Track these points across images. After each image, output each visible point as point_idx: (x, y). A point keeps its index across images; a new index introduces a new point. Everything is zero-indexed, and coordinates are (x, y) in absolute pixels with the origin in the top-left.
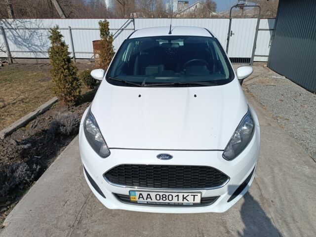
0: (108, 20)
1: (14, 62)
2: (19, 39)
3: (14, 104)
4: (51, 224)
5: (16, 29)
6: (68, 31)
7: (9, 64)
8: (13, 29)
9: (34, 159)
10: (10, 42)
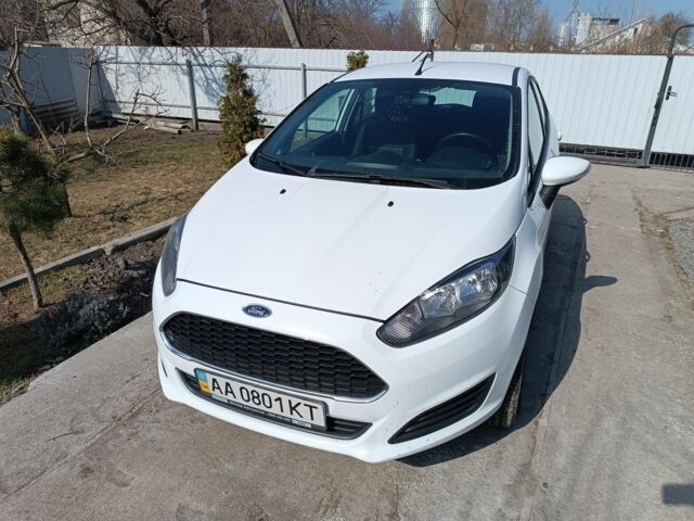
0: (367, 52)
1: (200, 128)
2: (214, 85)
3: (161, 200)
4: (90, 406)
5: (210, 66)
6: (300, 73)
7: (192, 131)
8: (206, 65)
9: (136, 297)
10: (198, 91)
